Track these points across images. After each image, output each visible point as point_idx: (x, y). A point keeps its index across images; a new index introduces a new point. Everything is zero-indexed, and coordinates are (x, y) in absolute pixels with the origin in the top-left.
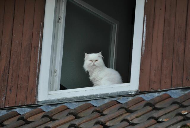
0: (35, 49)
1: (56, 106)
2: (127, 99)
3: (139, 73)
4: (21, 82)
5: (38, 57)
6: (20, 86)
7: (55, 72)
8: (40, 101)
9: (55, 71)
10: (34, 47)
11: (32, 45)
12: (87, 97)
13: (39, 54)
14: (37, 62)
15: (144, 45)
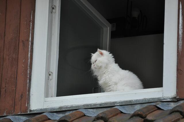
0: (24, 44)
1: (65, 114)
2: (167, 106)
3: (176, 75)
4: (6, 86)
5: (29, 53)
6: (4, 90)
7: (50, 75)
8: (34, 110)
9: (50, 73)
10: (23, 41)
11: (20, 39)
12: (101, 105)
13: (30, 49)
14: (28, 60)
15: (180, 39)
